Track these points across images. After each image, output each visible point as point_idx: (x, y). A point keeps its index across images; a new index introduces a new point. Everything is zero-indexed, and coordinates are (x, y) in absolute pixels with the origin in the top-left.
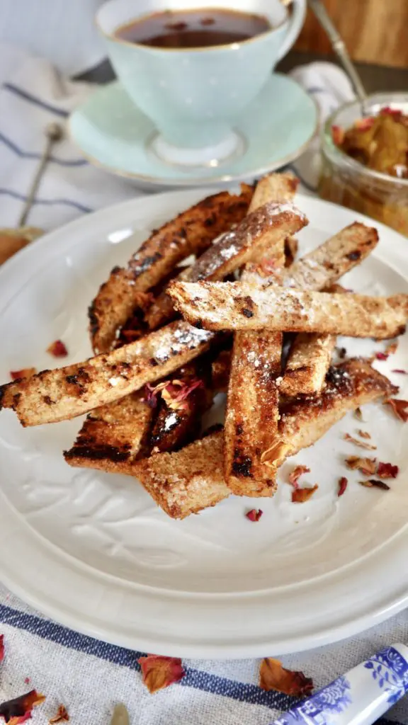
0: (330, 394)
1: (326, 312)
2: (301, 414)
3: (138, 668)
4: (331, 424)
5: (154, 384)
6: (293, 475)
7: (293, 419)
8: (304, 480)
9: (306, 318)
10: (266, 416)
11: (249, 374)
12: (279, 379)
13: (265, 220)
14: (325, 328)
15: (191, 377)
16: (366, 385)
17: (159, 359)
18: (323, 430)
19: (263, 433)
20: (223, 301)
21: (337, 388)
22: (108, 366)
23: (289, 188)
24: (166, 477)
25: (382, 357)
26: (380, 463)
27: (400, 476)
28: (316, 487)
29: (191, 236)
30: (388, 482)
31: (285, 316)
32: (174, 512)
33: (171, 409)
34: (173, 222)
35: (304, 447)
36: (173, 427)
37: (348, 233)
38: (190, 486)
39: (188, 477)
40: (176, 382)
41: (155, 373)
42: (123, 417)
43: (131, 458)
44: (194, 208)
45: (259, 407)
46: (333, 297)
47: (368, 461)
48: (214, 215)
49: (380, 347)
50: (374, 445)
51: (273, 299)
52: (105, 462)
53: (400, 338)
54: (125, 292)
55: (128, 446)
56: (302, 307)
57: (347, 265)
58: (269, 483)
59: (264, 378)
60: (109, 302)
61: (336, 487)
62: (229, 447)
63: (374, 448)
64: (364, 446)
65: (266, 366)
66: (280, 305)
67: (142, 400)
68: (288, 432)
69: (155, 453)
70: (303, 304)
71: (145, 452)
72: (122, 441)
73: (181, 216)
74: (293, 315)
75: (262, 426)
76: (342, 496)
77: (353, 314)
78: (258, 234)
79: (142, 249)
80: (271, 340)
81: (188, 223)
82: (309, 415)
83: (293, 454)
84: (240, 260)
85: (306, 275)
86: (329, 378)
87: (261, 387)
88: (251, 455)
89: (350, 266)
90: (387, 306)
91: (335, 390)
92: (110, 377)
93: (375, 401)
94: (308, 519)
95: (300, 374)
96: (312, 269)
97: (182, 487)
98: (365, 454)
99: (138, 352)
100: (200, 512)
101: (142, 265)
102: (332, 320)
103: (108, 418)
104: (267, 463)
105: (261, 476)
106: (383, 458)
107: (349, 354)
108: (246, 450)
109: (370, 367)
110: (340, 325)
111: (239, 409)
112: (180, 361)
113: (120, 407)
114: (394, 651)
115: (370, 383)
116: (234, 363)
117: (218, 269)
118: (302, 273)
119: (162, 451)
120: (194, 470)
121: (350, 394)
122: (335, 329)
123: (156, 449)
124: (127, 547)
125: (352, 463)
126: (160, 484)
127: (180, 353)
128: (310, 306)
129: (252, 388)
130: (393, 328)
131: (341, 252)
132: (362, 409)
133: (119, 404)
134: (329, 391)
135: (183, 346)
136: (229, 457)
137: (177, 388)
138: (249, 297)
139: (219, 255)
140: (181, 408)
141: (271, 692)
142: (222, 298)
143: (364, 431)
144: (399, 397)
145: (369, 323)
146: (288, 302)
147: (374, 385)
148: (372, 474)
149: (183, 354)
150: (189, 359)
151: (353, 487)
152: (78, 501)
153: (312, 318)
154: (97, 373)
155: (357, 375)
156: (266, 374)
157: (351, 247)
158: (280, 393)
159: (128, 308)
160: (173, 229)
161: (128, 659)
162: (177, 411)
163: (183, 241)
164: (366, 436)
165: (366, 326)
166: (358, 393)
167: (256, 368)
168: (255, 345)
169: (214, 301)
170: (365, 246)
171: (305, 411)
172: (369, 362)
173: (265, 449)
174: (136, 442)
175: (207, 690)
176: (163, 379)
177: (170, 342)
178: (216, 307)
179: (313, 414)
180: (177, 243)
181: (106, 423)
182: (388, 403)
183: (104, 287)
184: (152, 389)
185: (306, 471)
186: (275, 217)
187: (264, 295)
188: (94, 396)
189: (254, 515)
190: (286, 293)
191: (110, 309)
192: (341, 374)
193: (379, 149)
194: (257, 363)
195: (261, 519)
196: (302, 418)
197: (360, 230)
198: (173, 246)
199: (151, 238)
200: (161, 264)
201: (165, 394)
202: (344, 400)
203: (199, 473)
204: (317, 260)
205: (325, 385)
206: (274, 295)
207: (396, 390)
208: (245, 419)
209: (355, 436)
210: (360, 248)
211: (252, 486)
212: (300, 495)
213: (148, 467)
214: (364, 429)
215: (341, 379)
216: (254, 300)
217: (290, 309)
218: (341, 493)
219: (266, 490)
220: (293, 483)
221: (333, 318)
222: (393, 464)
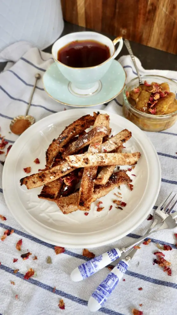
0: (110, 183)
2: (101, 188)
3: (54, 249)
4: (110, 191)
5: (62, 177)
6: (98, 204)
7: (98, 190)
8: (101, 206)
9: (104, 162)
10: (90, 190)
11: (86, 178)
12: (94, 180)
13: (96, 133)
14: (110, 164)
15: (73, 176)
16: (121, 180)
17: (64, 171)
18: (108, 192)
19: (88, 195)
21: (112, 181)
22: (50, 173)
23: (106, 119)
24: (63, 204)
25: (130, 170)
26: (122, 202)
27: (127, 206)
28: (103, 208)
29: (77, 130)
30: (122, 208)
31: (98, 162)
32: (65, 213)
33: (66, 185)
34: (72, 124)
35: (102, 196)
36: (66, 190)
37: (123, 133)
38: (68, 207)
39: (68, 205)
40: (68, 177)
41: (63, 175)
42: (54, 186)
43: (55, 198)
44: (79, 120)
45: (88, 187)
47: (119, 201)
48: (84, 123)
49: (130, 167)
51: (95, 158)
52: (48, 199)
53: (136, 165)
54: (56, 148)
55: (54, 195)
56: (104, 159)
57: (121, 144)
58: (88, 208)
60: (52, 151)
61: (109, 208)
62: (79, 197)
63: (121, 198)
64: (119, 197)
65: (91, 176)
66: (97, 159)
67: (59, 181)
68: (97, 193)
71: (59, 196)
72: (53, 193)
73: (75, 122)
74: (100, 162)
75: (88, 193)
76: (110, 211)
77: (120, 159)
79: (62, 134)
80: (94, 168)
81: (76, 126)
82: (103, 189)
83: (99, 198)
84: (88, 143)
85: (109, 146)
86: (111, 178)
87: (89, 182)
90: (132, 156)
91: (111, 182)
92: (50, 176)
93: (125, 184)
94: (100, 216)
95: (99, 180)
96: (111, 144)
97: (67, 207)
98: (119, 199)
99: (58, 168)
100: (72, 213)
101: (62, 139)
103: (50, 186)
104: (88, 203)
105: (86, 206)
106: (123, 200)
107: (120, 169)
108: (83, 199)
109: (125, 173)
110: (115, 162)
111: (83, 188)
112: (70, 171)
114: (115, 250)
115: (123, 180)
116: (83, 175)
117: (82, 145)
119: (63, 196)
120: (71, 202)
121: (116, 183)
122: (114, 164)
123: (61, 196)
124: (53, 220)
125: (114, 202)
126: (61, 206)
128: (106, 158)
129: (87, 182)
130: (133, 162)
131: (120, 139)
132: (120, 186)
136: (79, 200)
137: (68, 179)
138: (87, 158)
139: (83, 141)
140: (69, 185)
141: (85, 257)
142: (80, 159)
144: (131, 183)
146: (100, 158)
148: (119, 205)
149: (71, 169)
150: (72, 171)
151: (113, 208)
152: (41, 207)
153: (106, 162)
154: (47, 175)
155: (120, 177)
156: (91, 178)
157: (123, 138)
158: (94, 184)
159: (57, 152)
160: (72, 127)
161: (52, 247)
162: (68, 186)
163: (74, 132)
164: (120, 194)
165: (124, 163)
166: (119, 182)
167: (89, 177)
168: (89, 170)
169: (77, 161)
170: (127, 138)
172: (125, 171)
173: (88, 199)
174: (56, 193)
175: (70, 255)
176: (65, 176)
177: (67, 166)
179: (104, 189)
181: (49, 187)
182: (128, 185)
183: (50, 145)
184: (61, 179)
185: (102, 203)
186: (98, 133)
187: (92, 157)
188: (46, 181)
189: (86, 214)
190: (99, 155)
191: (52, 153)
192: (115, 177)
193: (139, 101)
194: (89, 175)
195: (88, 215)
196: (101, 190)
197: (127, 132)
198: (71, 133)
199: (65, 130)
200: (67, 139)
201: (65, 181)
202: (114, 185)
203: (71, 204)
204: (113, 142)
205: (108, 181)
206: (95, 156)
207: (131, 181)
208: (84, 191)
209: (117, 194)
210: (125, 138)
211: (84, 208)
212: (99, 209)
213: (59, 201)
214: (120, 192)
215: (114, 178)
216: (89, 159)
217: (100, 160)
218: (110, 209)
219: (87, 210)
220: (98, 206)
221: (113, 161)
222: (125, 203)
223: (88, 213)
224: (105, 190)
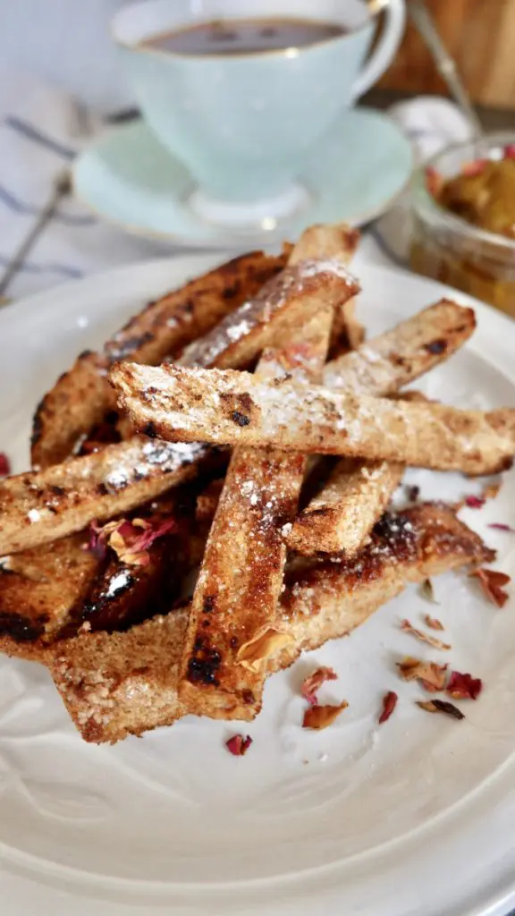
0: (377, 556)
1: (382, 428)
2: (326, 584)
4: (380, 602)
5: (102, 522)
6: (308, 681)
7: (310, 592)
8: (327, 692)
9: (344, 433)
10: (258, 583)
11: (240, 516)
12: (288, 526)
13: (293, 283)
14: (376, 451)
15: (165, 516)
16: (440, 545)
17: (113, 486)
18: (365, 611)
19: (248, 612)
20: (199, 398)
21: (391, 546)
22: (32, 491)
23: (343, 244)
24: (84, 674)
25: (474, 502)
26: (453, 672)
27: (484, 696)
28: (343, 706)
29: (201, 311)
30: (462, 706)
31: (307, 429)
32: (92, 732)
33: (123, 563)
34: (178, 292)
35: (333, 637)
36: (119, 592)
37: (432, 315)
38: (118, 693)
39: (117, 678)
40: (138, 522)
41: (106, 507)
42: (52, 571)
43: (46, 638)
44: (212, 273)
45: (249, 569)
46: (396, 406)
47: (433, 666)
48: (238, 283)
49: (474, 488)
50: (447, 643)
51: (291, 401)
53: (505, 475)
54: (91, 385)
55: (45, 618)
56: (339, 417)
57: (424, 360)
58: (248, 697)
59: (263, 523)
60: (65, 398)
61: (377, 707)
62: (192, 630)
63: (447, 647)
64: (430, 643)
65: (269, 505)
66: (301, 410)
67: (85, 546)
68: (301, 613)
69: (83, 632)
70: (342, 412)
71: (69, 631)
72: (39, 608)
73: (191, 283)
74: (322, 427)
75: (248, 601)
76: (386, 724)
77: (428, 433)
78: (280, 304)
79: (127, 327)
80: (284, 465)
81: (199, 293)
82: (339, 588)
83: (313, 648)
84: (254, 344)
85: (361, 371)
86: (380, 530)
87: (257, 538)
88: (222, 647)
89: (430, 363)
90: (484, 425)
91: (386, 550)
92: (31, 508)
93: (456, 570)
94: (324, 759)
95: (317, 519)
96: (373, 364)
97: (105, 692)
98: (434, 656)
99: (85, 473)
100: (146, 734)
101: (121, 349)
102: (390, 441)
103: (30, 570)
104: (245, 663)
105: (233, 685)
106: (458, 663)
107: (424, 495)
108: (216, 637)
109: (455, 518)
110: (403, 448)
111: (214, 571)
112: (148, 490)
113: (52, 555)
115: (447, 542)
116: (222, 498)
117: (221, 355)
118: (355, 369)
119: (95, 629)
120: (138, 664)
121: (411, 558)
122: (394, 454)
123: (87, 626)
125: (406, 668)
126: (70, 685)
127: (148, 478)
128: (354, 416)
129: (240, 538)
130: (493, 459)
131: (418, 341)
132: (434, 581)
133: (53, 550)
134: (376, 550)
135: (153, 467)
136: (189, 647)
137: (138, 531)
138: (246, 395)
139: (225, 335)
140: (137, 562)
142: (199, 392)
143: (433, 617)
144: (495, 567)
145: (452, 449)
146: (317, 407)
147: (453, 546)
148: (438, 689)
149: (154, 481)
150: (163, 488)
151: (405, 709)
153: (354, 436)
154: (11, 500)
155: (429, 528)
156: (268, 518)
157: (432, 334)
158: (288, 548)
159: (95, 410)
160: (179, 300)
162: (132, 567)
163: (188, 318)
164: (435, 625)
165: (447, 454)
166: (426, 556)
167: (253, 508)
168: (258, 471)
169: (185, 397)
170: (454, 335)
171: (333, 579)
172: (452, 510)
173: (248, 638)
174: (60, 611)
176: (115, 518)
177: (136, 461)
178: (186, 407)
179: (345, 587)
180: (179, 320)
181: (26, 580)
182: (476, 575)
183: (64, 377)
184: (98, 530)
185: (332, 676)
186: (308, 279)
187: (275, 393)
189: (238, 745)
190: (315, 394)
191: (64, 408)
192: (401, 525)
193: (492, 201)
194: (254, 500)
195: (249, 751)
196: (327, 592)
197: (450, 311)
198: (172, 323)
199: (143, 312)
200: (151, 348)
201: (116, 539)
202: (401, 566)
203: (143, 671)
204: (381, 352)
205: (369, 540)
206: (293, 396)
207: (490, 555)
208: (221, 587)
209: (418, 625)
210: (446, 336)
211: (217, 700)
212: (316, 716)
213: (63, 654)
214: (435, 614)
215: (400, 533)
216: (255, 399)
217: (319, 418)
218: (384, 716)
219: (240, 710)
220: (309, 694)
221: (392, 437)
222: (474, 676)
223: (249, 740)
224: (348, 596)
